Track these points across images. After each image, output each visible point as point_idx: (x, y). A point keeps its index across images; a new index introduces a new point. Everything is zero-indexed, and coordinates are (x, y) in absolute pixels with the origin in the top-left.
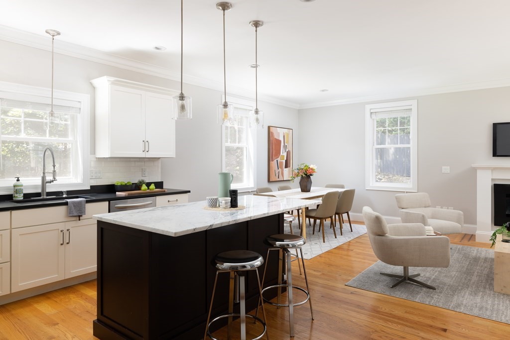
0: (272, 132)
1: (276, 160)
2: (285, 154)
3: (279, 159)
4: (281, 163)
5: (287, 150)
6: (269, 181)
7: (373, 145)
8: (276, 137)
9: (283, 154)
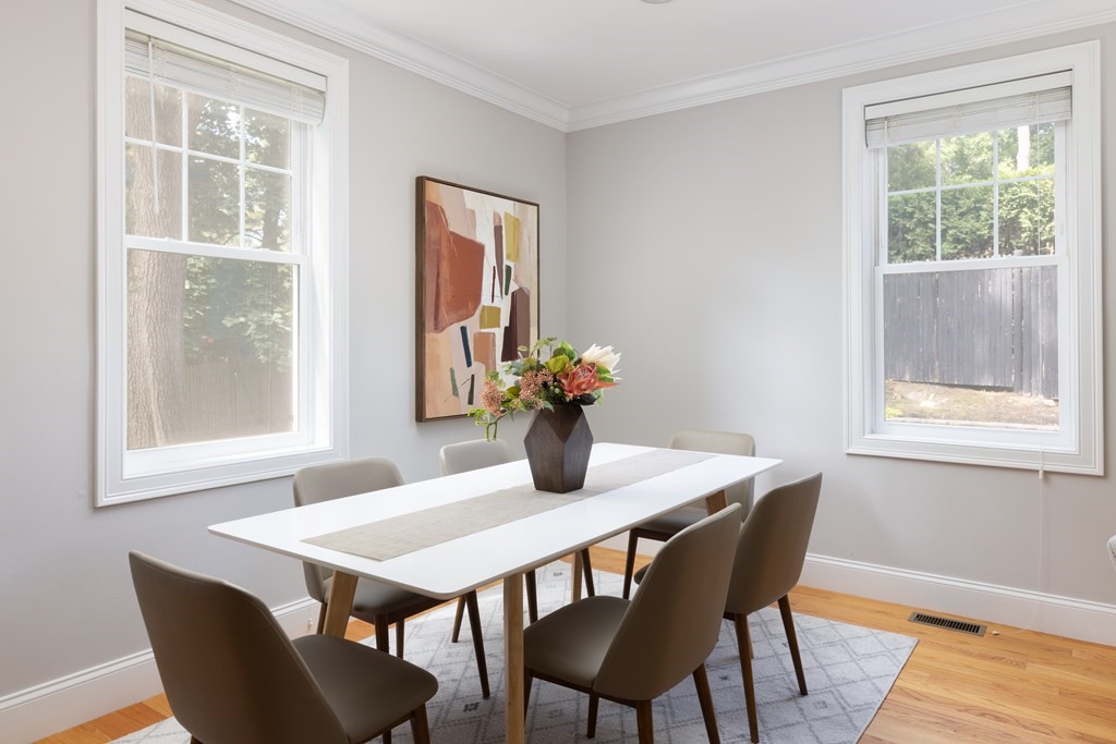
0: (434, 206)
1: (455, 329)
2: (504, 305)
3: (473, 325)
4: (485, 341)
5: (513, 287)
6: (420, 416)
7: (877, 264)
8: (456, 225)
9: (494, 298)
